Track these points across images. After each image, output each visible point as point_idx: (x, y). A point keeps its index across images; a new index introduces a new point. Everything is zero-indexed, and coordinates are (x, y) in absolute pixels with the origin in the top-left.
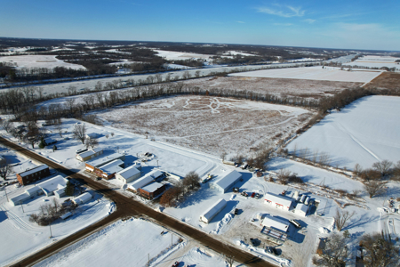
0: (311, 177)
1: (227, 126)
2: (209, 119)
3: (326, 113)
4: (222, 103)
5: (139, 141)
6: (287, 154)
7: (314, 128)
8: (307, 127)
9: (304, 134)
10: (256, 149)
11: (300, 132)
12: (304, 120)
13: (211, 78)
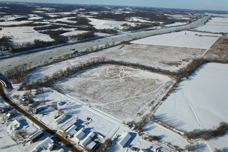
0: (163, 136)
1: (127, 94)
2: (118, 88)
3: (179, 81)
4: (126, 72)
5: (84, 107)
6: (155, 119)
7: (172, 95)
8: (168, 95)
9: (166, 100)
10: (140, 114)
11: (164, 99)
12: (167, 88)
13: (121, 46)
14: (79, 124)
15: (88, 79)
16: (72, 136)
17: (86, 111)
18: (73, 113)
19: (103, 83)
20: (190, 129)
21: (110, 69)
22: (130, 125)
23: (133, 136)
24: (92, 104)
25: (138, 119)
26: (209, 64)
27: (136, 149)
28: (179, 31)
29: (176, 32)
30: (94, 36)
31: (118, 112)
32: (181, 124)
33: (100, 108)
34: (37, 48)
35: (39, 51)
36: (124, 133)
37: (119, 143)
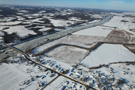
0: (83, 69)
1: (71, 57)
2: (68, 55)
3: (90, 52)
4: (70, 49)
5: (57, 62)
6: (80, 64)
7: (87, 57)
8: (85, 57)
9: (85, 59)
10: (76, 63)
11: (84, 58)
12: (86, 54)
13: (67, 36)
14: (57, 67)
15: (56, 52)
16: (56, 70)
17: (58, 63)
18: (54, 63)
19: (62, 53)
20: (90, 67)
21: (64, 48)
22: (73, 66)
23: (74, 69)
24: (60, 61)
25: (75, 65)
26: (104, 44)
27: (75, 72)
28: (95, 26)
29: (94, 27)
30: (54, 31)
31: (69, 63)
32: (89, 65)
33: (63, 62)
34: (31, 38)
35: (32, 39)
36: (71, 68)
37: (70, 71)
